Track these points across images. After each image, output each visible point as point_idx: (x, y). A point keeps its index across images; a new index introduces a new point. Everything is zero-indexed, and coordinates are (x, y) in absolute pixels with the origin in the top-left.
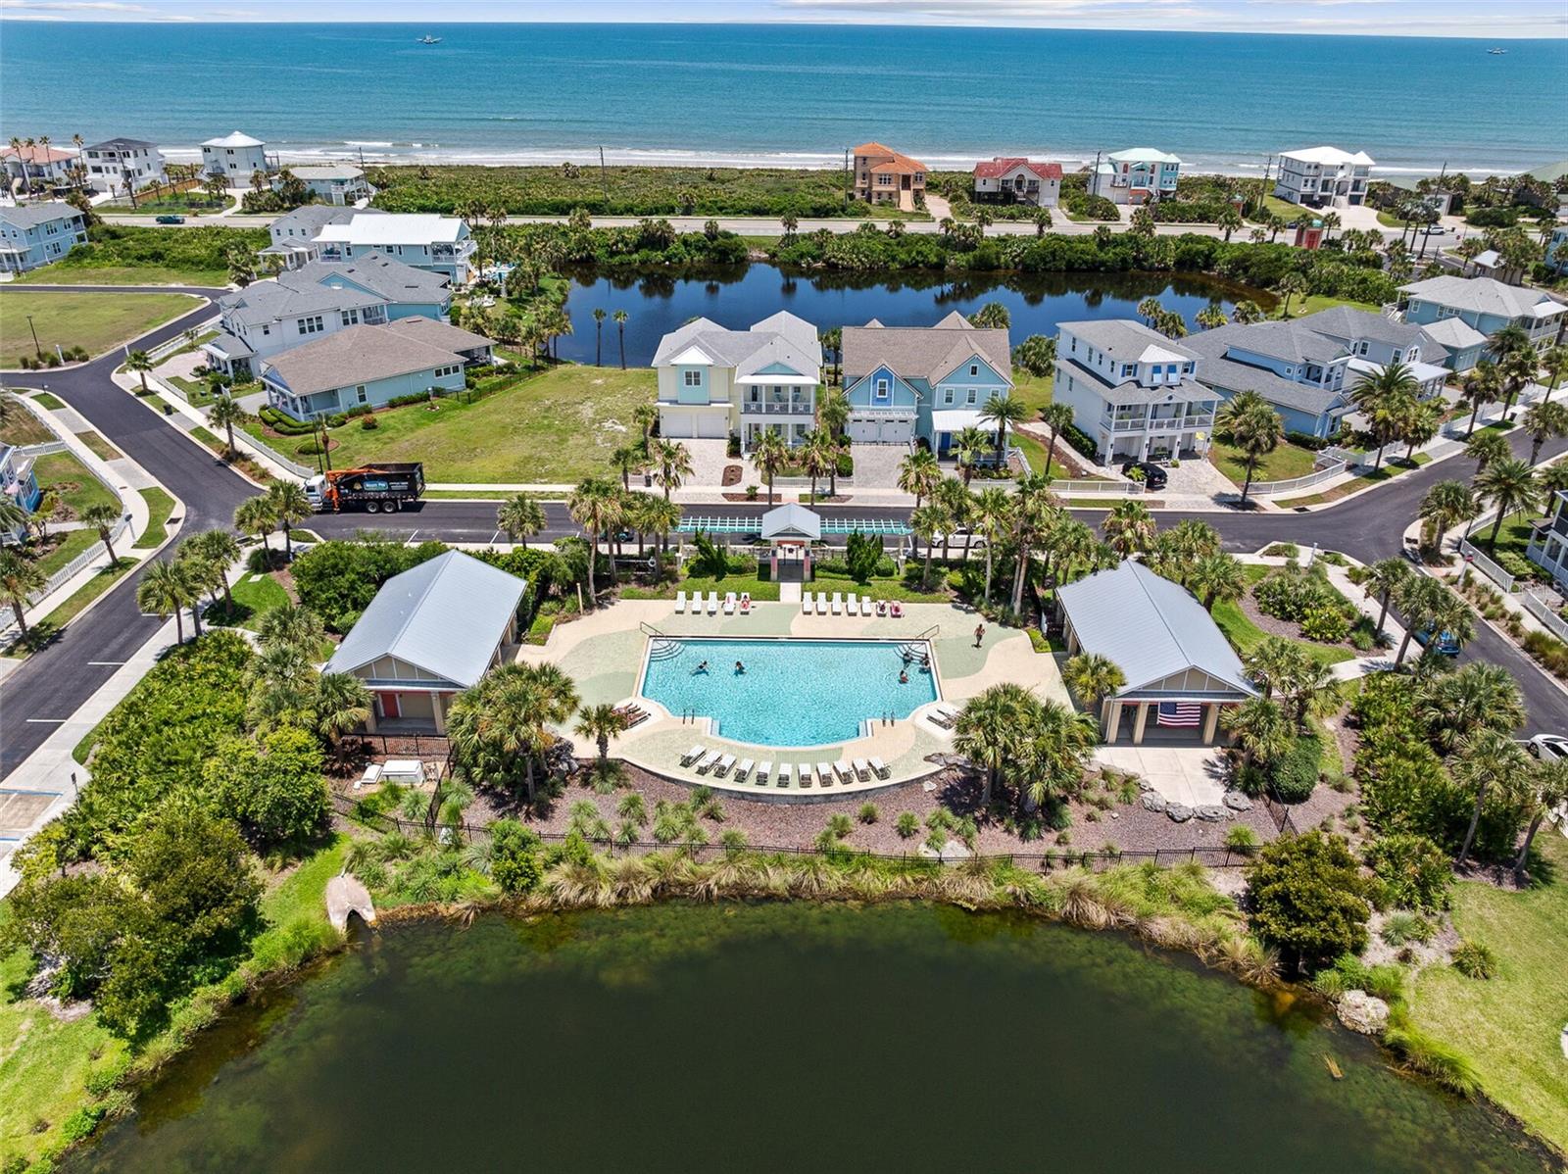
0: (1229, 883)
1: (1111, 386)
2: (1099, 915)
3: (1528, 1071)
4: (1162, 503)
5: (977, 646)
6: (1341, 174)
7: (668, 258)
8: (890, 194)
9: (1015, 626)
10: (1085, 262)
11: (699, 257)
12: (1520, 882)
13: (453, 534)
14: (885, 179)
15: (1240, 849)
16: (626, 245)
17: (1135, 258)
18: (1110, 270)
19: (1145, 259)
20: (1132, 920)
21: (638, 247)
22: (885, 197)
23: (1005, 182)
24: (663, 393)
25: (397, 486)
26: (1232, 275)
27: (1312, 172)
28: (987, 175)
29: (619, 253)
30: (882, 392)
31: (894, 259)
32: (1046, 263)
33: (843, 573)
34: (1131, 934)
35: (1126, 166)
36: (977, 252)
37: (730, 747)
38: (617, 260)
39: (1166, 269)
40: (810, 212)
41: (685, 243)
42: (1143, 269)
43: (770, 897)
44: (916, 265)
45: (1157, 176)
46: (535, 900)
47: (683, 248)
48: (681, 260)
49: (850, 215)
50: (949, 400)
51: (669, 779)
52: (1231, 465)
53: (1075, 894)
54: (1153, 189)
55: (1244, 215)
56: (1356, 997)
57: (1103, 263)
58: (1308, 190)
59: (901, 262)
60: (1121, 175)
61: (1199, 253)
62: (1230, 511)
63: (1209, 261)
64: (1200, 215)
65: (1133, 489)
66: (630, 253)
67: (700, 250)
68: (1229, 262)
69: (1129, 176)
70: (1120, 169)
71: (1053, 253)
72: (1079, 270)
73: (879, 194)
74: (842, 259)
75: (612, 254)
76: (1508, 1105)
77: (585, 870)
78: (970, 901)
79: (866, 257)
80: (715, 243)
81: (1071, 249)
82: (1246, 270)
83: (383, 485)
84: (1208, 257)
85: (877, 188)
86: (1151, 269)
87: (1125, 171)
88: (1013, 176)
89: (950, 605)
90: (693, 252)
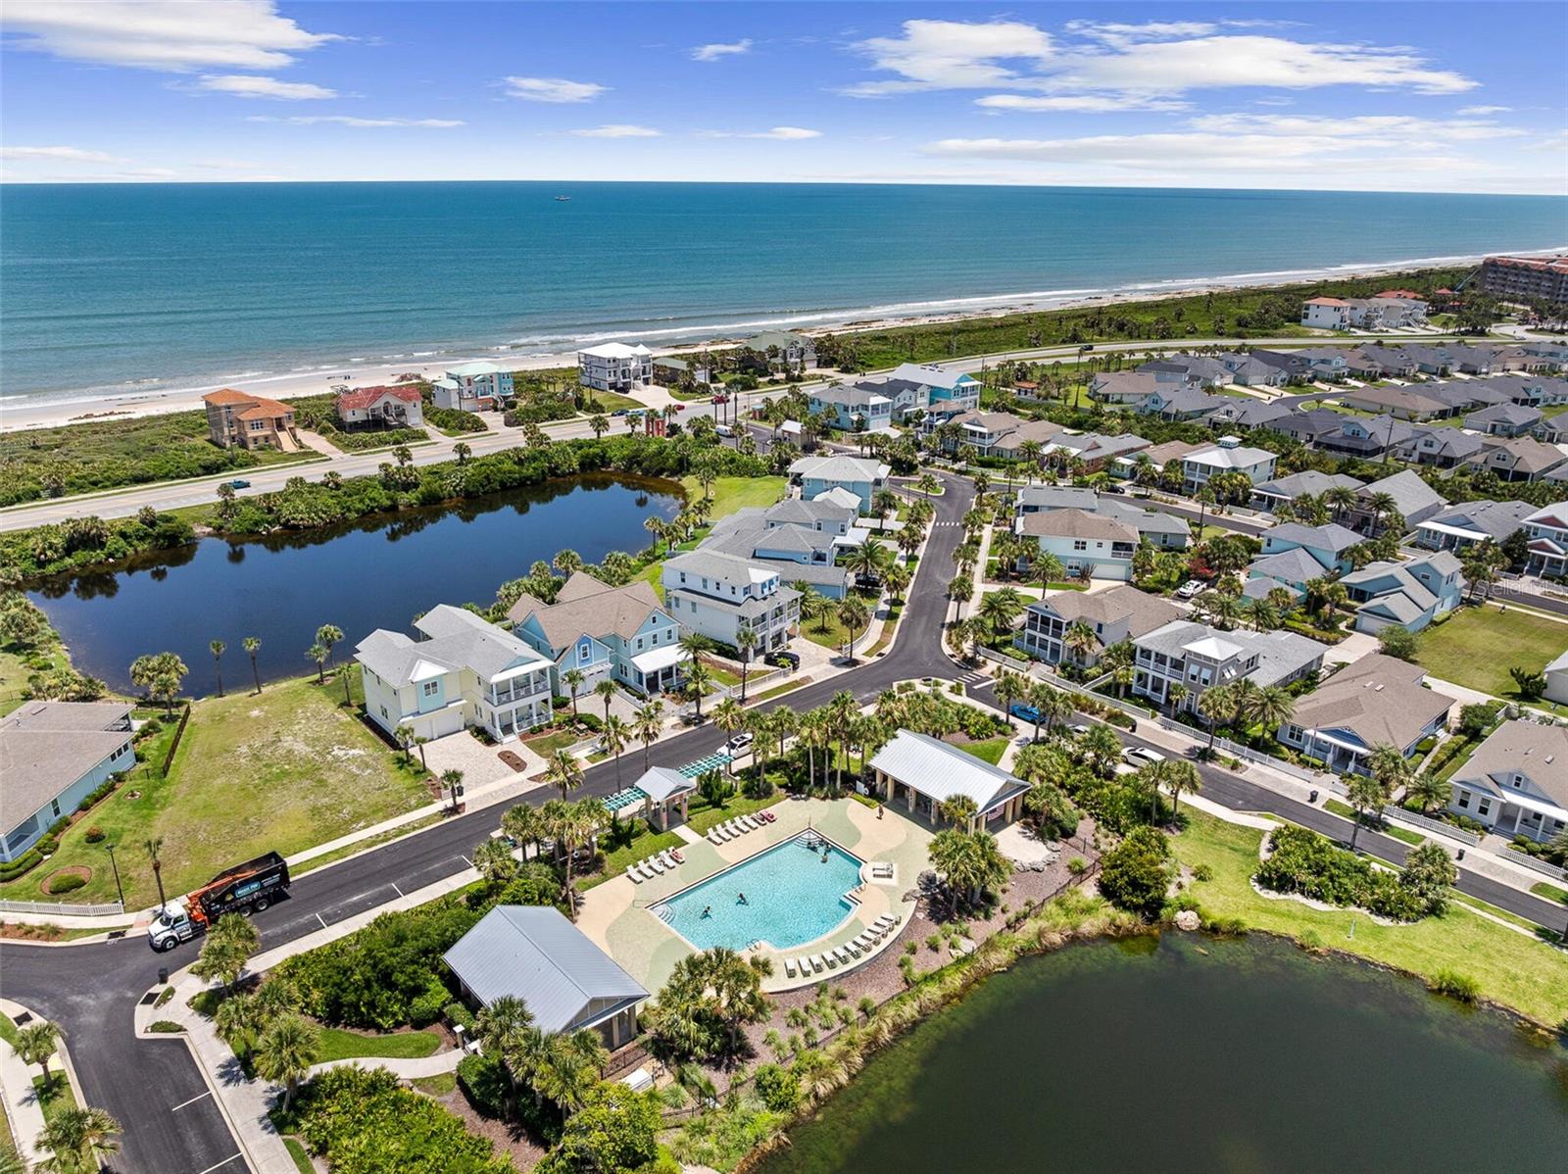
0: (1089, 891)
1: (739, 605)
2: (1056, 938)
3: (1256, 909)
4: (807, 679)
5: (880, 818)
6: (633, 364)
7: (111, 555)
8: (266, 438)
9: (842, 797)
10: (515, 480)
11: (142, 547)
12: (1179, 829)
13: (355, 904)
14: (257, 424)
15: (1079, 873)
16: (56, 551)
17: (550, 468)
18: (535, 483)
19: (557, 468)
20: (1070, 932)
21: (69, 550)
22: (261, 442)
23: (373, 410)
24: (405, 710)
25: (267, 882)
26: (629, 468)
27: (612, 364)
28: (354, 406)
29: (50, 561)
30: (585, 655)
31: (349, 510)
32: (483, 487)
33: (704, 805)
34: (1075, 940)
35: (469, 380)
36: (421, 488)
37: (800, 951)
38: (51, 569)
39: (574, 473)
40: (200, 471)
41: (123, 535)
42: (557, 476)
43: (915, 1024)
44: (372, 510)
45: (495, 384)
46: (806, 1107)
47: (122, 542)
48: (125, 554)
49: (241, 466)
50: (640, 646)
51: (788, 991)
52: (814, 636)
53: (1041, 934)
54: (494, 395)
55: (579, 409)
56: (1180, 915)
57: (528, 478)
58: (612, 379)
59: (357, 511)
60: (466, 389)
61: (596, 455)
62: (848, 670)
63: (605, 461)
64: (550, 415)
65: (786, 675)
66: (61, 558)
67: (141, 539)
68: (623, 459)
69: (473, 388)
70: (465, 383)
71: (487, 477)
72: (512, 488)
73: (255, 440)
74: (302, 519)
75: (41, 564)
76: (1263, 929)
77: (818, 1070)
78: (999, 966)
79: (325, 513)
80: (157, 529)
81: (499, 470)
82: (639, 464)
83: (255, 886)
84: (603, 458)
85: (252, 434)
86: (564, 475)
87: (469, 385)
88: (379, 404)
89: (789, 800)
90: (135, 542)
